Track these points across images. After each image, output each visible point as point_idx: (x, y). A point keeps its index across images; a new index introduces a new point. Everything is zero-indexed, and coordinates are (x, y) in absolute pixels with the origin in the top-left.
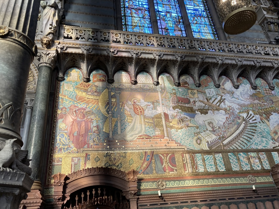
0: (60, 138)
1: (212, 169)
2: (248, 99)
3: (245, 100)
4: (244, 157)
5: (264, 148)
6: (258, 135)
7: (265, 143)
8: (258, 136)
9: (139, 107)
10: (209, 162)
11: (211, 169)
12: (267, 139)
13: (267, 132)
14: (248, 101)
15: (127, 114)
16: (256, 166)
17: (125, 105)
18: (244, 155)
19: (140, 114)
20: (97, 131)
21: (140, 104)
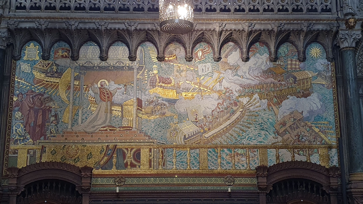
0: (16, 128)
1: (183, 166)
2: (258, 77)
3: (253, 79)
4: (227, 154)
5: (258, 144)
6: (255, 127)
7: (262, 138)
8: (256, 129)
9: (107, 92)
10: (181, 159)
11: (181, 166)
12: (267, 132)
13: (271, 123)
14: (258, 80)
15: (91, 100)
16: (240, 165)
17: (90, 89)
18: (228, 152)
19: (106, 100)
20: (55, 121)
21: (108, 87)
